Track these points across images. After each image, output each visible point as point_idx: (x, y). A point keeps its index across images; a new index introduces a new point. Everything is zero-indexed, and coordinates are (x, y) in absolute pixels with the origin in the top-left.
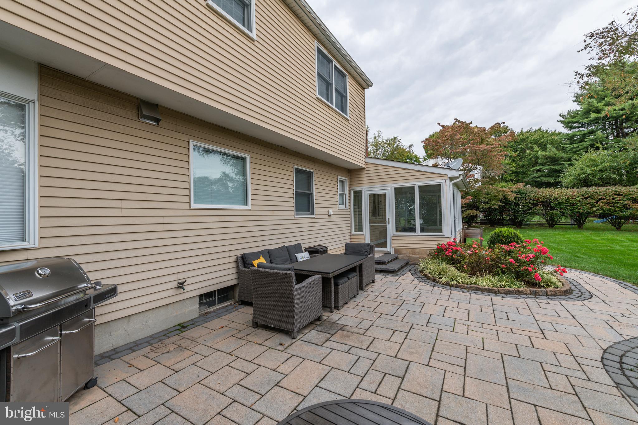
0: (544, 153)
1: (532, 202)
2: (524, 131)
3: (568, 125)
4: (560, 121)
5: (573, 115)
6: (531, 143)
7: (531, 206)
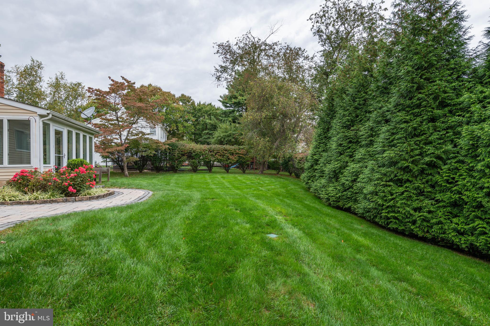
0: (210, 121)
1: (181, 153)
2: (202, 103)
3: (224, 103)
4: (219, 100)
5: (226, 97)
6: (204, 113)
7: (180, 156)
